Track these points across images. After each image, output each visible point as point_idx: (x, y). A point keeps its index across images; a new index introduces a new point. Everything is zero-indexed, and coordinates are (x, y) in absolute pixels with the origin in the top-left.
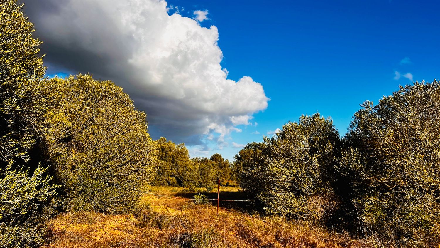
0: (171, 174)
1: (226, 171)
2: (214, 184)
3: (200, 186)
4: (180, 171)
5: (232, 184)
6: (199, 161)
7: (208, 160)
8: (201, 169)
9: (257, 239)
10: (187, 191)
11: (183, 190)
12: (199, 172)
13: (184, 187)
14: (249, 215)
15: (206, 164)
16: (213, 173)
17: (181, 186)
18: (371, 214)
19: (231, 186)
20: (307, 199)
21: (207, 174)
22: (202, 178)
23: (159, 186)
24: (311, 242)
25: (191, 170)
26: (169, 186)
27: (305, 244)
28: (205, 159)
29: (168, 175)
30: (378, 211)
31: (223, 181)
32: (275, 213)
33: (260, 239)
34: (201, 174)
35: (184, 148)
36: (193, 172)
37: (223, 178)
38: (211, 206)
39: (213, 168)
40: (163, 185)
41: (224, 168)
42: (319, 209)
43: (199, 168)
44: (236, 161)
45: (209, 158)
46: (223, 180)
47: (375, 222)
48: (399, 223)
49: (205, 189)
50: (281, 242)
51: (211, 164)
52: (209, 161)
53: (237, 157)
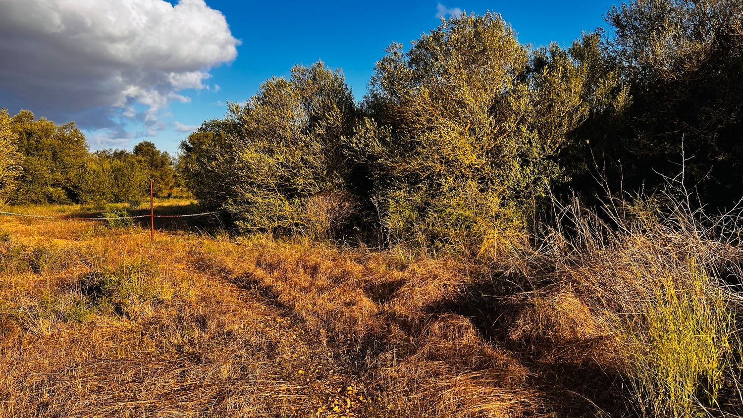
0: (52, 183)
1: (166, 172)
2: (144, 195)
3: (115, 200)
4: (72, 174)
5: (178, 195)
6: (109, 157)
7: (128, 154)
8: (116, 170)
9: (225, 269)
10: (89, 209)
11: (81, 209)
12: (112, 176)
13: (82, 204)
14: (210, 237)
15: (125, 161)
16: (141, 176)
17: (77, 203)
18: (398, 215)
19: (176, 197)
20: (306, 202)
21: (128, 177)
22: (118, 186)
23: (29, 204)
24: (312, 263)
25: (94, 171)
26: (51, 203)
27: (303, 266)
28: (122, 152)
29: (46, 184)
30: (407, 210)
31: (160, 190)
32: (255, 229)
33: (231, 269)
34: (116, 178)
35: (75, 131)
36: (100, 175)
37: (161, 186)
38: (140, 229)
39: (140, 168)
40: (36, 203)
41: (161, 167)
42: (323, 216)
43: (112, 167)
44: (182, 153)
45: (130, 149)
46: (160, 188)
47: (402, 226)
48: (433, 225)
49: (127, 205)
50: (265, 269)
51: (134, 161)
52: (131, 155)
53: (184, 146)
